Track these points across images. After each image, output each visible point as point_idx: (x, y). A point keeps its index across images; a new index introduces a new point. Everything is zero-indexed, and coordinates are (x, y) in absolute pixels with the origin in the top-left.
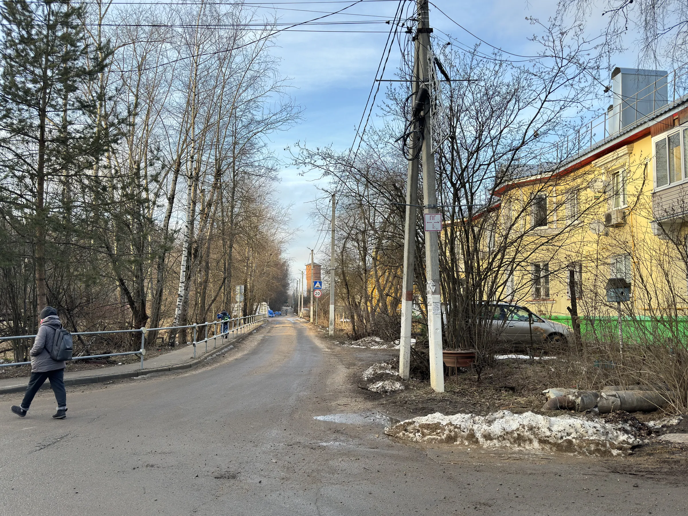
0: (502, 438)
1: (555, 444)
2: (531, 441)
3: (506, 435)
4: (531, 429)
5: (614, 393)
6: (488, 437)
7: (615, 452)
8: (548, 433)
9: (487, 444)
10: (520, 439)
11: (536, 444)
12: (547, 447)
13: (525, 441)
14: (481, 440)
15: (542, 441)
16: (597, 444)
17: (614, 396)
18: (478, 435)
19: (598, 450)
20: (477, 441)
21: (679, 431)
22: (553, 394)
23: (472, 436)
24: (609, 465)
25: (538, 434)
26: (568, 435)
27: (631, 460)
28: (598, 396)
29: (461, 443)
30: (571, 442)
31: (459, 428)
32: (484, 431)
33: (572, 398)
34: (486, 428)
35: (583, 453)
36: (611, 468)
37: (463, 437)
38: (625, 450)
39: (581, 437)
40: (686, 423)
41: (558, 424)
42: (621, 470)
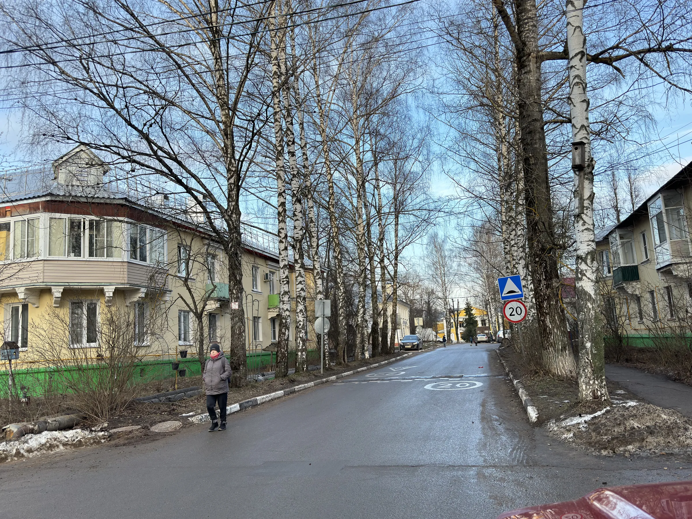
0: (39, 449)
1: (72, 445)
2: (58, 446)
3: (42, 447)
4: (55, 440)
6: (30, 451)
7: (103, 441)
8: (66, 440)
9: (31, 455)
10: (51, 447)
11: (61, 447)
12: (68, 447)
13: (54, 447)
14: (26, 454)
15: (64, 445)
16: (94, 439)
17: (55, 421)
18: (22, 451)
19: (95, 442)
20: (23, 456)
21: (115, 428)
22: (13, 428)
23: (18, 454)
24: (108, 446)
25: (60, 442)
26: (77, 438)
27: (113, 442)
28: (46, 422)
29: (12, 460)
30: (80, 441)
31: (7, 451)
32: (25, 448)
33: (31, 427)
34: (26, 446)
35: (88, 445)
36: (110, 446)
37: (11, 456)
38: (106, 439)
39: (84, 437)
40: (113, 424)
41: (70, 434)
42: (116, 446)
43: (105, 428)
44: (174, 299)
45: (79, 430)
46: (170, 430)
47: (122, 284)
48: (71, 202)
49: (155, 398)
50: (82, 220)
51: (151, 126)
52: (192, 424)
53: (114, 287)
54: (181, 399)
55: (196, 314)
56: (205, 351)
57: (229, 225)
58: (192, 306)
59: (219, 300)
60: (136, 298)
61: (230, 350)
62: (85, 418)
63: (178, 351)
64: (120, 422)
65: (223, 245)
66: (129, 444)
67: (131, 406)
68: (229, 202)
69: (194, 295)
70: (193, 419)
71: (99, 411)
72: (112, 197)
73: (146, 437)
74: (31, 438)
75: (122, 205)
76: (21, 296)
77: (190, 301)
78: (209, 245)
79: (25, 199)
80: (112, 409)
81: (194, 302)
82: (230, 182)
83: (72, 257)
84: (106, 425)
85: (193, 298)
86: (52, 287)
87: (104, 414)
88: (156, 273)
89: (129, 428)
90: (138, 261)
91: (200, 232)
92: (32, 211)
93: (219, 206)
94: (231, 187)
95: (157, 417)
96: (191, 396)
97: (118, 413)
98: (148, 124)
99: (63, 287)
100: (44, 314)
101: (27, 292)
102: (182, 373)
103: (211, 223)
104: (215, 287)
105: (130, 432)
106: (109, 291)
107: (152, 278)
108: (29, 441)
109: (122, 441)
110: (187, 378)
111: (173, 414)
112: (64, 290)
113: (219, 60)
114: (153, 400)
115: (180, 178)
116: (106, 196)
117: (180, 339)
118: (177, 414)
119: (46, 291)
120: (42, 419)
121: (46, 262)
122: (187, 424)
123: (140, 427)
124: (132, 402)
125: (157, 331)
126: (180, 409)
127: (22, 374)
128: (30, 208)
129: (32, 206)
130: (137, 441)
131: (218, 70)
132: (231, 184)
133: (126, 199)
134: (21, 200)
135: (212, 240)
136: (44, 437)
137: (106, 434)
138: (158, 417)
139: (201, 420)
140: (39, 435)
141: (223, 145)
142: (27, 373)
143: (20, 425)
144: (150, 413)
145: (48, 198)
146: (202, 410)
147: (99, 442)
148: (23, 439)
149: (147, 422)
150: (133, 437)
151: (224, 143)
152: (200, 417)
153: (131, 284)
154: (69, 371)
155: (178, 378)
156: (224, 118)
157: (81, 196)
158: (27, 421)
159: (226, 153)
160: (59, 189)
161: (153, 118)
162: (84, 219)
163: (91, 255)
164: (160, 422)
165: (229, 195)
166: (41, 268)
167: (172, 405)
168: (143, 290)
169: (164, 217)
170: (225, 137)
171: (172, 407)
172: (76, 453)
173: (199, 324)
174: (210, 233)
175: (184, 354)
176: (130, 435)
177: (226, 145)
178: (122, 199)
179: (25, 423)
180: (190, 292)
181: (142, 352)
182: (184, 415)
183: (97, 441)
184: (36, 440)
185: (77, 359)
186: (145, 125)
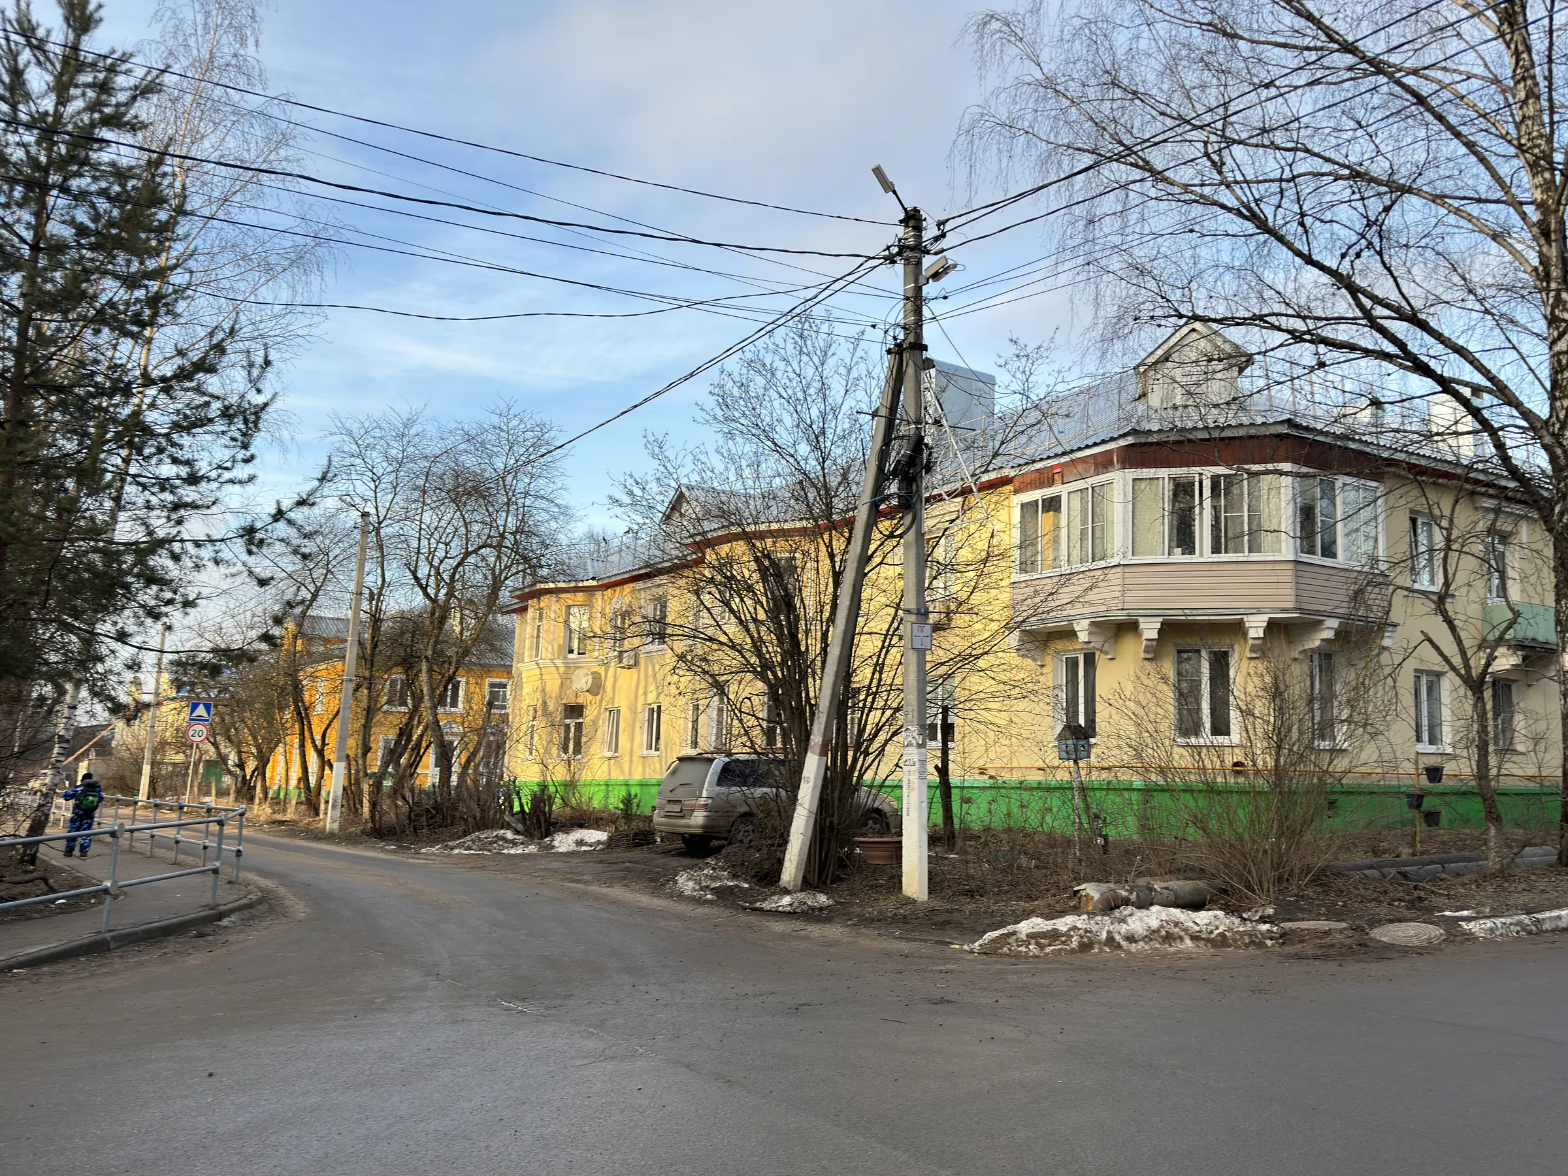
0: (1148, 938)
1: (1208, 940)
2: (1181, 939)
3: (1152, 935)
4: (1176, 924)
5: (1165, 885)
6: (1131, 939)
7: (1269, 943)
8: (1197, 929)
9: (1133, 948)
10: (1169, 938)
11: (1188, 942)
12: (1201, 944)
13: (1175, 939)
14: (1124, 943)
15: (1195, 938)
16: (1250, 936)
17: (1167, 888)
18: (1117, 937)
19: (1253, 942)
20: (1119, 946)
21: (1290, 920)
22: (1092, 891)
23: (1110, 940)
24: (1280, 955)
25: (1186, 930)
26: (1217, 928)
27: (1289, 949)
28: (1151, 889)
29: (1101, 950)
30: (1222, 935)
31: (1091, 932)
32: (1123, 931)
33: (1124, 894)
34: (1124, 928)
35: (1240, 947)
36: (1286, 956)
37: (1099, 942)
38: (1276, 939)
39: (1230, 930)
40: (1286, 912)
41: (1203, 918)
42: (1300, 957)
43: (1269, 916)
44: (1412, 645)
45: (1220, 913)
46: (1416, 942)
47: (1284, 610)
48: (1176, 442)
49: (1371, 867)
50: (1197, 479)
51: (1358, 255)
52: (1470, 937)
53: (1266, 618)
54: (1435, 879)
55: (1467, 680)
56: (1494, 772)
57: (1553, 459)
58: (1457, 660)
59: (1519, 646)
60: (1315, 641)
61: (1559, 772)
62: (1225, 891)
63: (1421, 766)
64: (1302, 910)
65: (1539, 510)
66: (1325, 957)
67: (1322, 878)
68: (1553, 398)
69: (1463, 635)
70: (1471, 925)
71: (1254, 879)
72: (1259, 420)
73: (1363, 949)
74: (1131, 915)
75: (1280, 437)
76: (1083, 637)
77: (1450, 649)
78: (1497, 511)
79: (1088, 447)
80: (1280, 879)
81: (1463, 652)
82: (1557, 348)
83: (1178, 556)
84: (1270, 911)
85: (1459, 641)
86: (1141, 619)
87: (1265, 887)
88: (1368, 584)
89: (1323, 925)
90: (1317, 559)
91: (1477, 482)
92: (1100, 469)
93: (1526, 414)
94: (1559, 361)
95: (1383, 911)
96: (1458, 875)
97: (1293, 889)
98: (1352, 252)
99: (1161, 619)
100: (1139, 674)
101: (1094, 629)
102: (1432, 818)
103: (1506, 459)
104: (1517, 614)
105: (1327, 933)
106: (1256, 627)
107: (1358, 596)
108: (1129, 920)
109: (1309, 950)
110: (1442, 833)
111: (1420, 908)
112: (1162, 624)
113: (1525, 55)
114: (1366, 872)
115: (1425, 359)
116: (1246, 421)
117: (1419, 739)
118: (1431, 910)
119: (1126, 628)
120: (1142, 882)
121: (1127, 569)
122: (1455, 935)
123: (1344, 925)
124: (1323, 870)
125: (1375, 717)
126: (1435, 901)
127: (1100, 789)
128: (1096, 465)
129: (1100, 459)
130: (1342, 955)
131: (1524, 79)
132: (1559, 353)
133: (1289, 421)
134: (1080, 449)
135: (1507, 499)
136: (1155, 917)
137: (1275, 929)
138: (1386, 911)
139: (1492, 930)
140: (1145, 912)
141: (1535, 262)
142: (1108, 789)
143: (1105, 887)
144: (1363, 899)
145: (1130, 440)
146: (1493, 909)
147: (1261, 945)
148: (1117, 913)
149: (1360, 917)
150: (1332, 946)
151: (1541, 255)
152: (1489, 924)
153: (1302, 611)
154: (1190, 790)
155: (1421, 827)
156: (1538, 195)
157: (1195, 428)
158: (1116, 883)
159: (1547, 277)
160: (1149, 420)
161: (1363, 237)
162: (1201, 474)
163: (1216, 549)
164: (1391, 921)
165: (1554, 383)
166: (1119, 582)
167: (1416, 888)
168: (1334, 623)
169: (1386, 455)
170: (1542, 241)
171: (1417, 893)
172: (1219, 959)
173: (1475, 706)
174: (1504, 483)
175: (1434, 773)
176: (1327, 940)
177: (1544, 260)
178: (1281, 422)
179: (1112, 885)
180: (1453, 628)
181: (1341, 764)
182: (1447, 913)
183: (1256, 942)
184: (1141, 919)
185: (1204, 768)
186: (1343, 256)
